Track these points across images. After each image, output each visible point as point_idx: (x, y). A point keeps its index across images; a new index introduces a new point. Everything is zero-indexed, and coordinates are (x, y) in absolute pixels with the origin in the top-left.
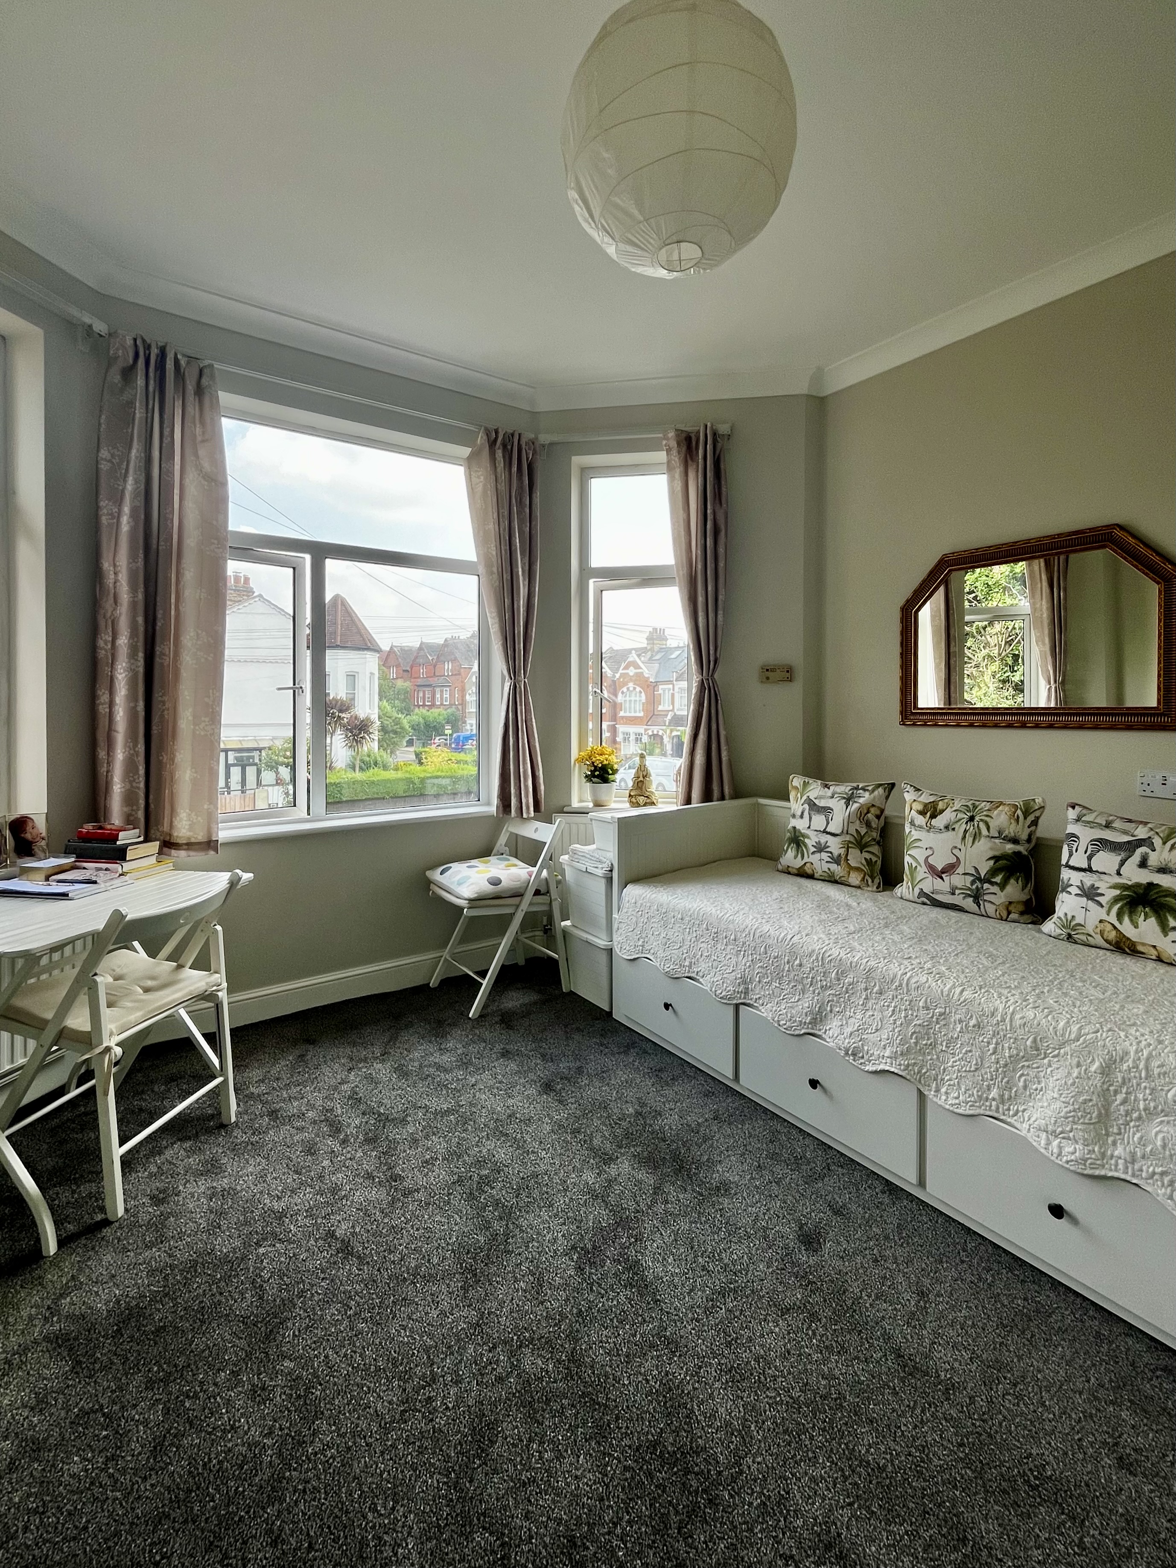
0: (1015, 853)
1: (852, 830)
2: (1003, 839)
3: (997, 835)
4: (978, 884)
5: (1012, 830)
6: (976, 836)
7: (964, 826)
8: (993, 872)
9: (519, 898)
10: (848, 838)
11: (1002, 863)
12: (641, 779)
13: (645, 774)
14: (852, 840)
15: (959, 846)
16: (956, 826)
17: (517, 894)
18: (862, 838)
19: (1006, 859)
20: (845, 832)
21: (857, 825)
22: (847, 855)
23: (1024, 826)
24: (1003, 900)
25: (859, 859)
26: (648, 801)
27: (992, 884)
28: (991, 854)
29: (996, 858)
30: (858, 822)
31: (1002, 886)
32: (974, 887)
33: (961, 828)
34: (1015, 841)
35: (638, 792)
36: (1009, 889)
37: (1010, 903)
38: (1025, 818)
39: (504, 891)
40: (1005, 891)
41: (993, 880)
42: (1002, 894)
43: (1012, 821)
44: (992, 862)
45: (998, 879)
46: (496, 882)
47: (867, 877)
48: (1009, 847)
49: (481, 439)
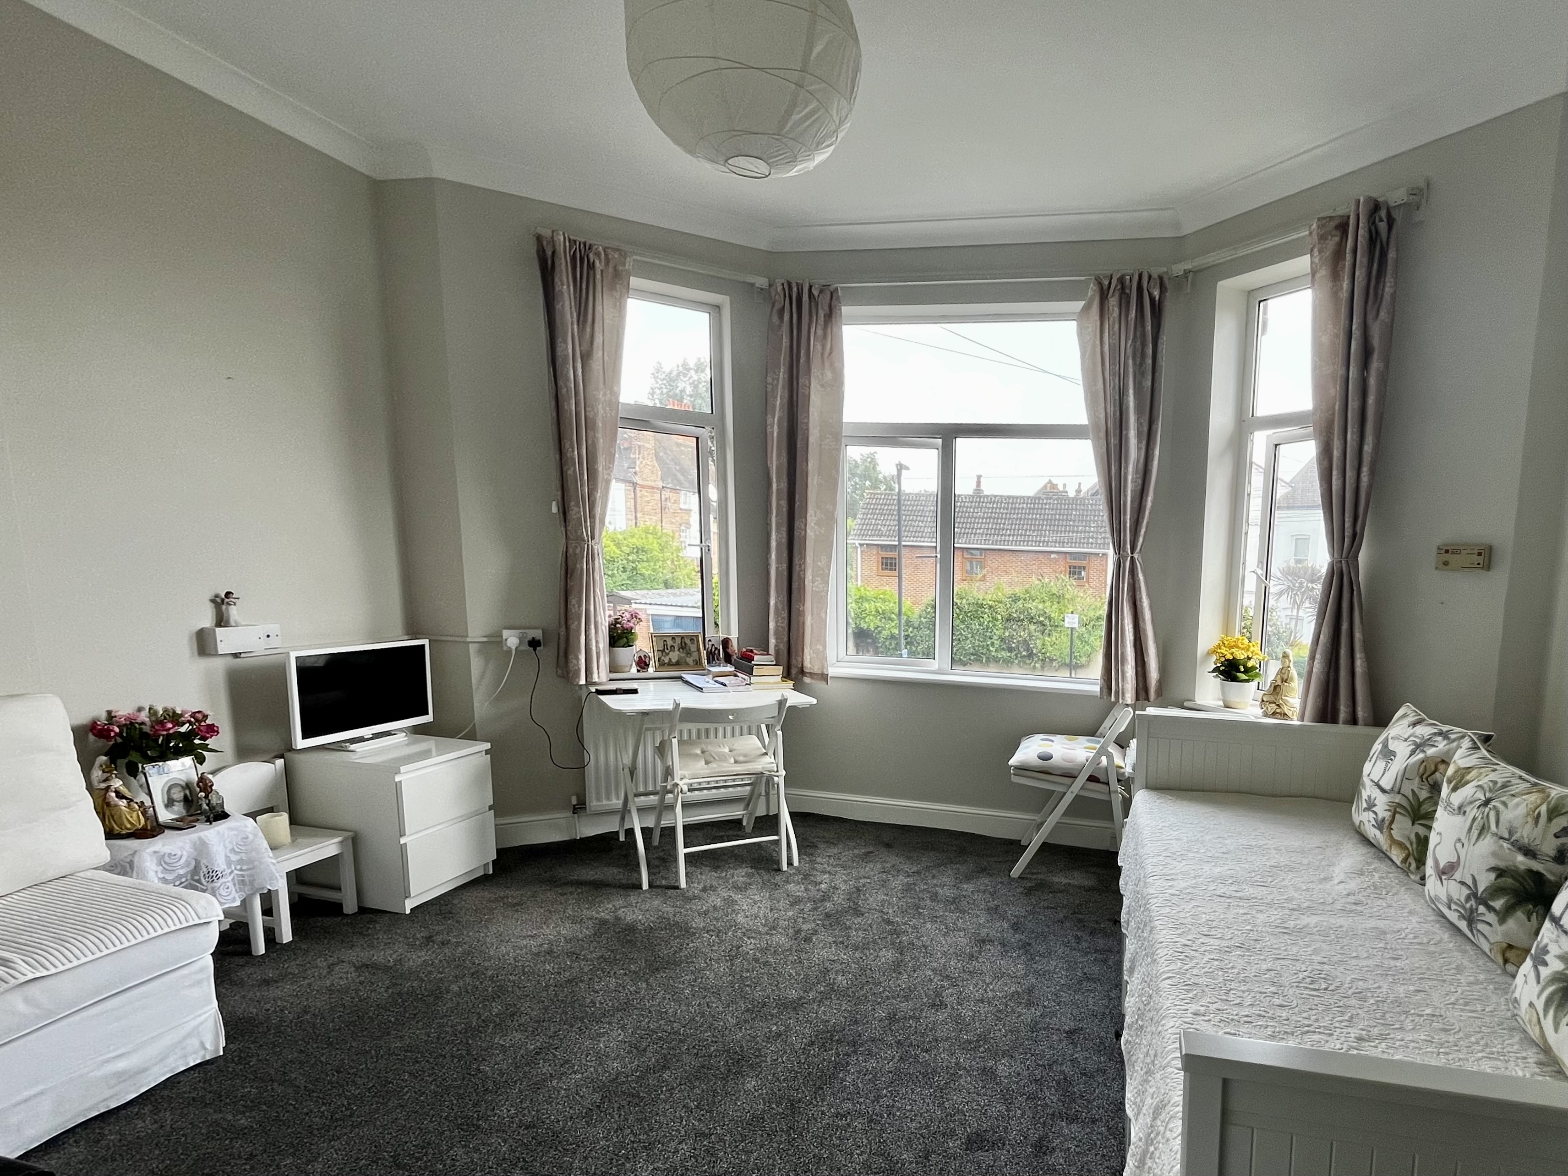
0: (1530, 872)
1: (1407, 790)
2: (1512, 844)
3: (1506, 836)
4: (1473, 902)
5: (1526, 833)
6: (1484, 830)
7: (1475, 810)
8: (1495, 891)
9: (1072, 779)
10: (1398, 799)
11: (1508, 881)
12: (1279, 683)
13: (1285, 677)
14: (1405, 803)
15: (1463, 840)
16: (1468, 809)
17: (1070, 775)
18: (1420, 804)
19: (1513, 877)
20: (1396, 789)
21: (1415, 784)
22: (1392, 822)
23: (1545, 831)
24: (1499, 938)
25: (1407, 833)
26: (1278, 711)
27: (1490, 908)
28: (1493, 863)
29: (1500, 872)
30: (1417, 779)
31: (1504, 915)
32: (1468, 906)
33: (1472, 812)
34: (1529, 852)
35: (1272, 698)
36: (1511, 923)
37: (1510, 947)
38: (1550, 819)
39: (1051, 768)
40: (1504, 927)
41: (1491, 903)
42: (1500, 929)
43: (1529, 819)
44: (1492, 876)
45: (1498, 904)
46: (1046, 758)
47: (1411, 860)
48: (1521, 861)
49: (1092, 290)
